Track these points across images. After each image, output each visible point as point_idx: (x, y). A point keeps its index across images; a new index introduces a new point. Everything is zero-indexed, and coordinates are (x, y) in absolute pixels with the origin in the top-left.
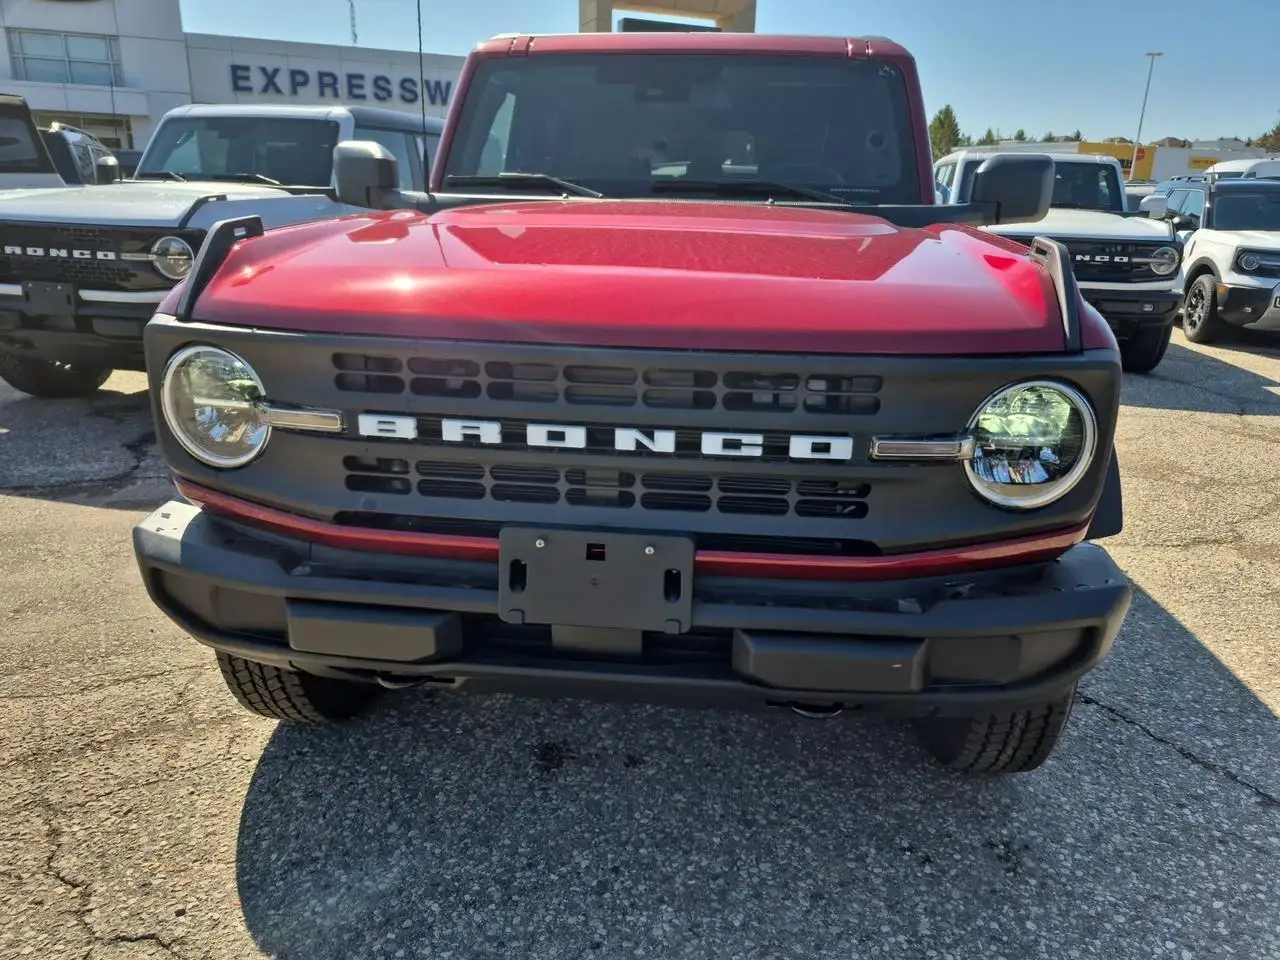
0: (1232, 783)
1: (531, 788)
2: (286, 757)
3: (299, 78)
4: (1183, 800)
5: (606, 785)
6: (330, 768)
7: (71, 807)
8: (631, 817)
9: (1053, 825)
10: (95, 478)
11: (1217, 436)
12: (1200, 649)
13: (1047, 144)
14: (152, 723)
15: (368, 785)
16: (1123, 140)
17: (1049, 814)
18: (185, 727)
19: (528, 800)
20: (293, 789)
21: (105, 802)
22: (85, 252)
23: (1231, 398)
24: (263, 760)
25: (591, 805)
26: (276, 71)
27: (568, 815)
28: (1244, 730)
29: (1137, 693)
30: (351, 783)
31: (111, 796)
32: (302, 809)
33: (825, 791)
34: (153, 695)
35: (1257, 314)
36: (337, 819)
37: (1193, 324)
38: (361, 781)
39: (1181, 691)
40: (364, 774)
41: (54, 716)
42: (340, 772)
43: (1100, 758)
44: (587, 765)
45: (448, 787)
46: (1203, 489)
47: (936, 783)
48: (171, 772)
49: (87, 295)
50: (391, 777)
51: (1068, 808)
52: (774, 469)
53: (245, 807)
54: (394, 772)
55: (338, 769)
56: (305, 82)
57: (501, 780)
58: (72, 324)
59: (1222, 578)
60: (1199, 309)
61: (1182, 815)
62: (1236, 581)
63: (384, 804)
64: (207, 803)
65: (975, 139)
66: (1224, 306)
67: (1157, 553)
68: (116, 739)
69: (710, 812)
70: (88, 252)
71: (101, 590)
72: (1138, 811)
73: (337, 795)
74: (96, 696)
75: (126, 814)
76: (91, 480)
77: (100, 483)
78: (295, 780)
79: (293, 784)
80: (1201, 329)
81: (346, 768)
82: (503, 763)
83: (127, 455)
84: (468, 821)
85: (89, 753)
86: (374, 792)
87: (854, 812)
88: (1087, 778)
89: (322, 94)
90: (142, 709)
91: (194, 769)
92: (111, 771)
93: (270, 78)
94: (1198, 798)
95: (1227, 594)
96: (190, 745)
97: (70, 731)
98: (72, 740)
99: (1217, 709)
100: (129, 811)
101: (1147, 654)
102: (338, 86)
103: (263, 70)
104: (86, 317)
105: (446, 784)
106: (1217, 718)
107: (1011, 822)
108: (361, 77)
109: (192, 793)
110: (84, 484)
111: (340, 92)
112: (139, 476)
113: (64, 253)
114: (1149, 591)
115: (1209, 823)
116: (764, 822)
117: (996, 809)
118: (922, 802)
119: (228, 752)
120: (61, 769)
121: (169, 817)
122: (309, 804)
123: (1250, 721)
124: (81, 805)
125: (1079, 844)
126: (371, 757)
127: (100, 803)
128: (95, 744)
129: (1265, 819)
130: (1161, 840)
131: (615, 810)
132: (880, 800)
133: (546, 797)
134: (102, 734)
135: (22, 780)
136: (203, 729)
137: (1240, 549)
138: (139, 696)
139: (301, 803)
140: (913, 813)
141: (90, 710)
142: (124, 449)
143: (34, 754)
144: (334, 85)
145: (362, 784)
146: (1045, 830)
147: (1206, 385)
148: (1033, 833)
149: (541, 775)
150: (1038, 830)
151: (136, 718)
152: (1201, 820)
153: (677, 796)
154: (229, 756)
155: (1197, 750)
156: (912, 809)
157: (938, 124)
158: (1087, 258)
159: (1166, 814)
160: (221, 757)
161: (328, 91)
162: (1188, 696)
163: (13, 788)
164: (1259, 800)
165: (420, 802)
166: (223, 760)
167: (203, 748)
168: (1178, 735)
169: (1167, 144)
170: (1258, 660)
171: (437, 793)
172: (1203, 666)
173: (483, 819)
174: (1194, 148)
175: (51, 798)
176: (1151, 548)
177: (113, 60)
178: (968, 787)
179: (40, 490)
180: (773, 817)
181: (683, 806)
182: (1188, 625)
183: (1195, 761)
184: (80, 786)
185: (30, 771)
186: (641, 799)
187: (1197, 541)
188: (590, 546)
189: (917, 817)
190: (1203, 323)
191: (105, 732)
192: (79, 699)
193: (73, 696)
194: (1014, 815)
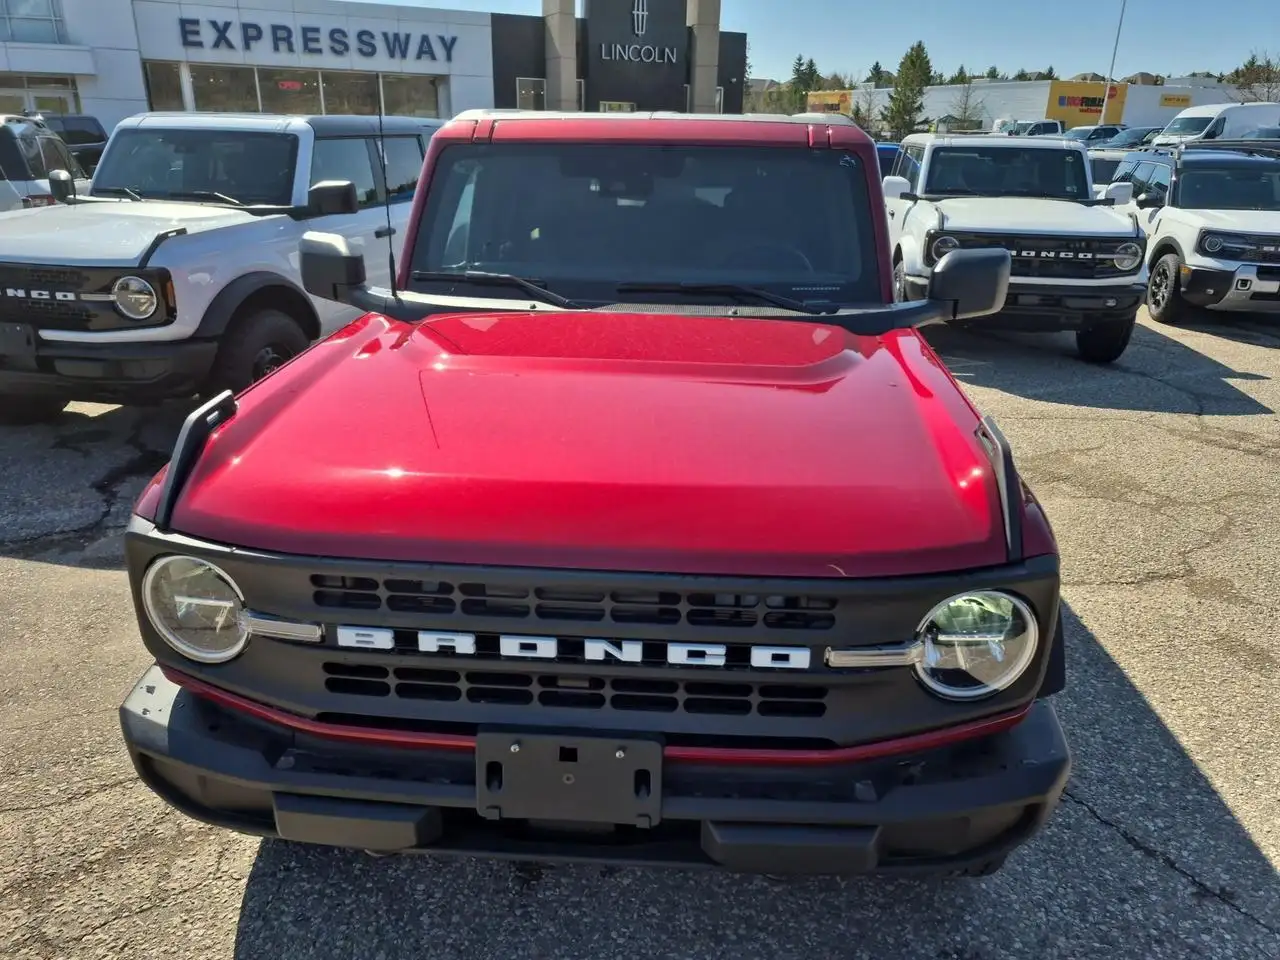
0: (1170, 872)
1: (511, 905)
2: (274, 874)
3: (252, 32)
4: (1125, 894)
5: (584, 899)
6: (317, 887)
7: (68, 942)
8: (608, 937)
9: (1003, 929)
10: (66, 529)
11: (1175, 443)
12: (1148, 711)
13: (1018, 82)
14: (142, 837)
15: (354, 906)
16: (1095, 77)
17: (1000, 916)
18: (173, 838)
19: (510, 919)
20: (283, 912)
21: (101, 936)
22: (43, 293)
23: (1192, 393)
24: (252, 878)
25: (569, 923)
26: (227, 25)
27: (549, 936)
28: (1185, 808)
29: (1087, 768)
30: (338, 905)
31: (107, 927)
32: (292, 936)
33: (791, 899)
34: (141, 802)
35: (1219, 296)
36: (326, 948)
37: (1157, 303)
38: (347, 901)
39: (1128, 763)
40: (351, 892)
41: (44, 833)
42: (328, 891)
43: (1049, 846)
44: (564, 876)
45: (431, 907)
46: (1158, 510)
47: (896, 883)
48: (162, 895)
49: (47, 335)
50: (377, 895)
51: (1017, 907)
52: (736, 676)
53: (238, 936)
54: (380, 890)
55: (324, 889)
56: (259, 36)
57: (484, 896)
58: (33, 364)
59: (1171, 622)
60: (1163, 289)
61: (1123, 912)
62: (1185, 626)
63: (370, 929)
64: (201, 932)
65: (947, 77)
66: (1187, 287)
67: (1112, 594)
68: (106, 857)
69: (683, 928)
70: (47, 293)
71: (82, 673)
72: (1082, 908)
73: (326, 918)
74: (84, 805)
75: (122, 949)
76: (62, 532)
77: (72, 535)
78: (284, 901)
79: (283, 907)
80: (1165, 309)
81: (332, 885)
82: (484, 876)
83: (96, 497)
84: (452, 946)
85: (82, 876)
86: (360, 914)
87: (818, 922)
88: (1037, 871)
89: (276, 48)
90: (130, 819)
91: (185, 891)
92: (103, 897)
93: (221, 31)
94: (1138, 890)
95: (1176, 642)
96: (180, 862)
97: (62, 850)
98: (64, 862)
99: (1159, 784)
100: (125, 946)
101: (1098, 720)
102: (293, 40)
103: (214, 24)
104: (48, 358)
105: (430, 904)
106: (1160, 794)
107: (964, 927)
108: (317, 30)
109: (186, 921)
110: (56, 537)
111: (295, 47)
112: (111, 524)
113: (21, 293)
114: (1102, 640)
115: (1147, 919)
116: (734, 937)
117: (950, 911)
118: (881, 907)
119: (218, 869)
120: (54, 896)
121: (165, 952)
122: (300, 930)
123: (1189, 797)
124: (79, 939)
125: (1026, 949)
126: (357, 872)
127: (97, 937)
128: (86, 864)
129: (1199, 912)
130: (1102, 942)
131: (592, 931)
132: (843, 906)
133: (526, 916)
134: (93, 852)
135: (18, 911)
136: (192, 842)
137: (1191, 585)
138: (126, 804)
139: (292, 930)
140: (873, 920)
141: (78, 824)
142: (94, 490)
143: (28, 880)
144: (288, 40)
145: (349, 905)
146: (995, 934)
147: (1166, 378)
148: (984, 938)
149: (522, 888)
150: (987, 934)
151: (124, 832)
152: (1140, 917)
153: (652, 910)
154: (219, 875)
155: (1140, 833)
156: (872, 915)
157: (909, 62)
158: (1052, 254)
159: (1108, 911)
160: (211, 876)
161: (283, 46)
162: (1134, 769)
163: (10, 921)
164: (1195, 890)
165: (406, 925)
166: (214, 879)
167: (194, 865)
168: (1123, 816)
169: (1139, 82)
170: (1202, 724)
171: (421, 914)
172: (1148, 732)
173: (467, 943)
174: (1166, 86)
175: (48, 932)
176: (1105, 586)
177: (55, 16)
178: (925, 887)
179: (11, 545)
180: (741, 932)
181: (657, 921)
182: (1137, 682)
183: (1138, 847)
184: (74, 917)
185: (27, 900)
186: (617, 915)
187: (1151, 577)
188: (563, 749)
189: (877, 925)
190: (1166, 304)
191: (96, 849)
192: (67, 811)
193: (62, 807)
194: (968, 918)
